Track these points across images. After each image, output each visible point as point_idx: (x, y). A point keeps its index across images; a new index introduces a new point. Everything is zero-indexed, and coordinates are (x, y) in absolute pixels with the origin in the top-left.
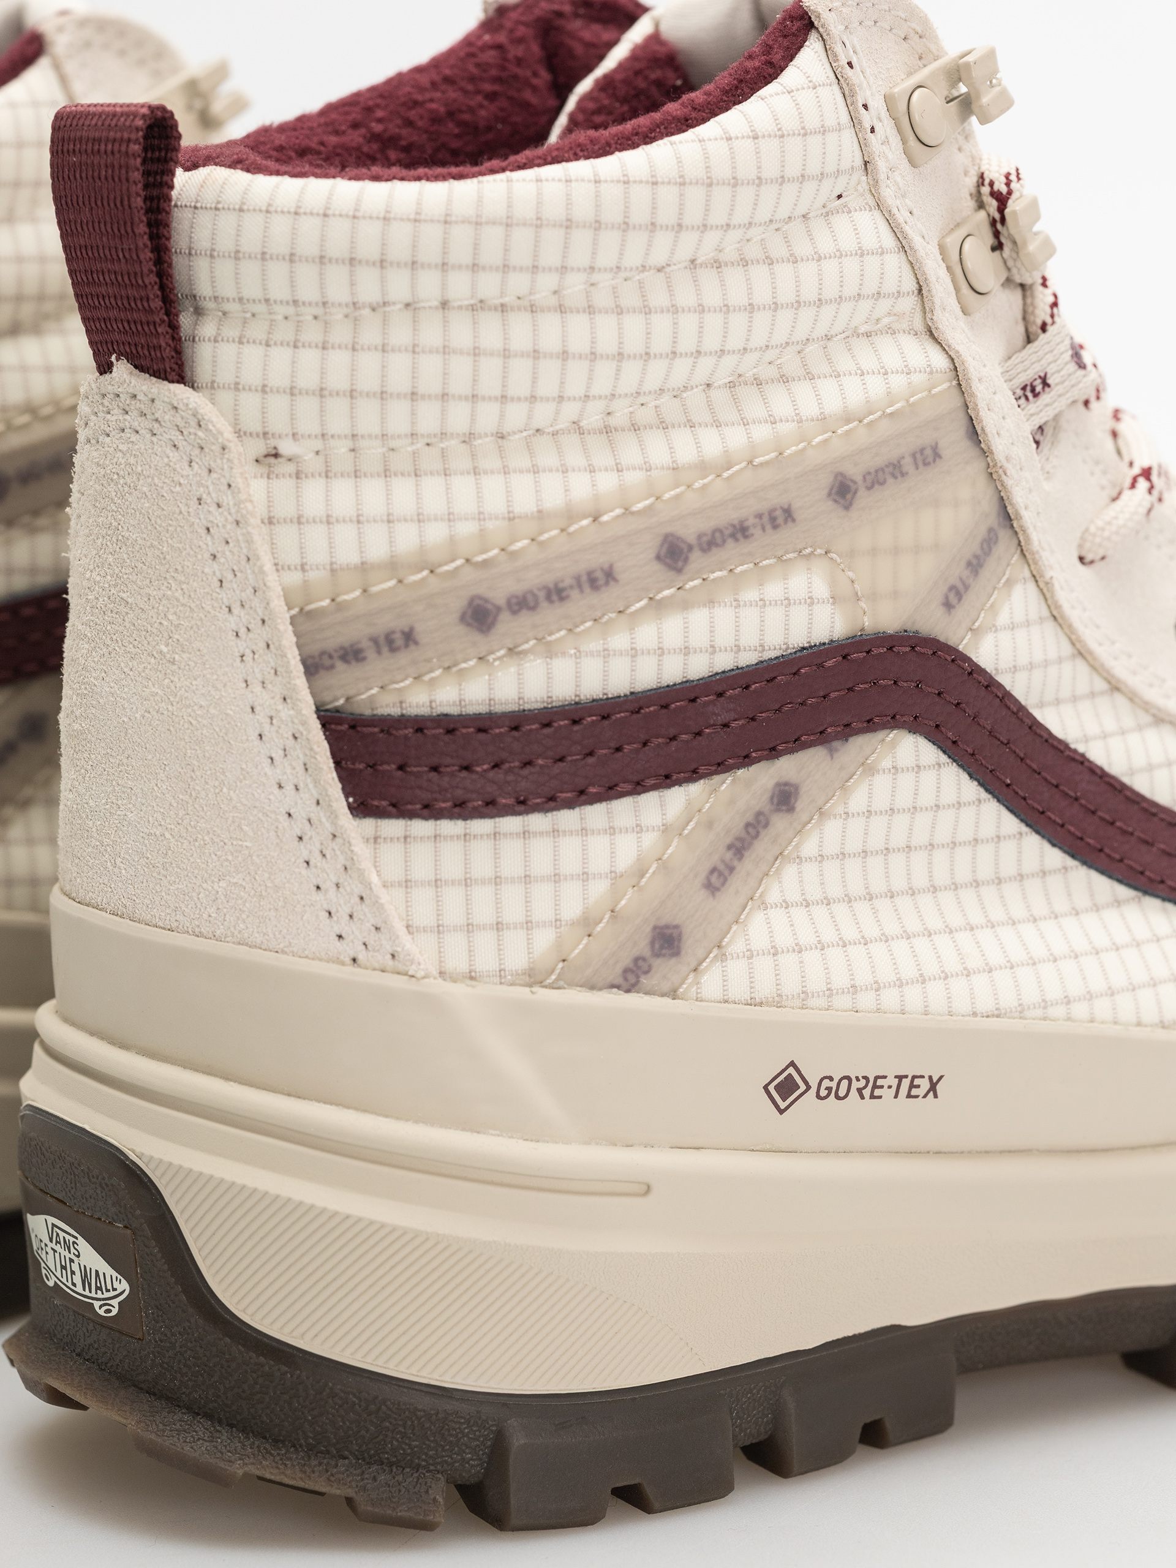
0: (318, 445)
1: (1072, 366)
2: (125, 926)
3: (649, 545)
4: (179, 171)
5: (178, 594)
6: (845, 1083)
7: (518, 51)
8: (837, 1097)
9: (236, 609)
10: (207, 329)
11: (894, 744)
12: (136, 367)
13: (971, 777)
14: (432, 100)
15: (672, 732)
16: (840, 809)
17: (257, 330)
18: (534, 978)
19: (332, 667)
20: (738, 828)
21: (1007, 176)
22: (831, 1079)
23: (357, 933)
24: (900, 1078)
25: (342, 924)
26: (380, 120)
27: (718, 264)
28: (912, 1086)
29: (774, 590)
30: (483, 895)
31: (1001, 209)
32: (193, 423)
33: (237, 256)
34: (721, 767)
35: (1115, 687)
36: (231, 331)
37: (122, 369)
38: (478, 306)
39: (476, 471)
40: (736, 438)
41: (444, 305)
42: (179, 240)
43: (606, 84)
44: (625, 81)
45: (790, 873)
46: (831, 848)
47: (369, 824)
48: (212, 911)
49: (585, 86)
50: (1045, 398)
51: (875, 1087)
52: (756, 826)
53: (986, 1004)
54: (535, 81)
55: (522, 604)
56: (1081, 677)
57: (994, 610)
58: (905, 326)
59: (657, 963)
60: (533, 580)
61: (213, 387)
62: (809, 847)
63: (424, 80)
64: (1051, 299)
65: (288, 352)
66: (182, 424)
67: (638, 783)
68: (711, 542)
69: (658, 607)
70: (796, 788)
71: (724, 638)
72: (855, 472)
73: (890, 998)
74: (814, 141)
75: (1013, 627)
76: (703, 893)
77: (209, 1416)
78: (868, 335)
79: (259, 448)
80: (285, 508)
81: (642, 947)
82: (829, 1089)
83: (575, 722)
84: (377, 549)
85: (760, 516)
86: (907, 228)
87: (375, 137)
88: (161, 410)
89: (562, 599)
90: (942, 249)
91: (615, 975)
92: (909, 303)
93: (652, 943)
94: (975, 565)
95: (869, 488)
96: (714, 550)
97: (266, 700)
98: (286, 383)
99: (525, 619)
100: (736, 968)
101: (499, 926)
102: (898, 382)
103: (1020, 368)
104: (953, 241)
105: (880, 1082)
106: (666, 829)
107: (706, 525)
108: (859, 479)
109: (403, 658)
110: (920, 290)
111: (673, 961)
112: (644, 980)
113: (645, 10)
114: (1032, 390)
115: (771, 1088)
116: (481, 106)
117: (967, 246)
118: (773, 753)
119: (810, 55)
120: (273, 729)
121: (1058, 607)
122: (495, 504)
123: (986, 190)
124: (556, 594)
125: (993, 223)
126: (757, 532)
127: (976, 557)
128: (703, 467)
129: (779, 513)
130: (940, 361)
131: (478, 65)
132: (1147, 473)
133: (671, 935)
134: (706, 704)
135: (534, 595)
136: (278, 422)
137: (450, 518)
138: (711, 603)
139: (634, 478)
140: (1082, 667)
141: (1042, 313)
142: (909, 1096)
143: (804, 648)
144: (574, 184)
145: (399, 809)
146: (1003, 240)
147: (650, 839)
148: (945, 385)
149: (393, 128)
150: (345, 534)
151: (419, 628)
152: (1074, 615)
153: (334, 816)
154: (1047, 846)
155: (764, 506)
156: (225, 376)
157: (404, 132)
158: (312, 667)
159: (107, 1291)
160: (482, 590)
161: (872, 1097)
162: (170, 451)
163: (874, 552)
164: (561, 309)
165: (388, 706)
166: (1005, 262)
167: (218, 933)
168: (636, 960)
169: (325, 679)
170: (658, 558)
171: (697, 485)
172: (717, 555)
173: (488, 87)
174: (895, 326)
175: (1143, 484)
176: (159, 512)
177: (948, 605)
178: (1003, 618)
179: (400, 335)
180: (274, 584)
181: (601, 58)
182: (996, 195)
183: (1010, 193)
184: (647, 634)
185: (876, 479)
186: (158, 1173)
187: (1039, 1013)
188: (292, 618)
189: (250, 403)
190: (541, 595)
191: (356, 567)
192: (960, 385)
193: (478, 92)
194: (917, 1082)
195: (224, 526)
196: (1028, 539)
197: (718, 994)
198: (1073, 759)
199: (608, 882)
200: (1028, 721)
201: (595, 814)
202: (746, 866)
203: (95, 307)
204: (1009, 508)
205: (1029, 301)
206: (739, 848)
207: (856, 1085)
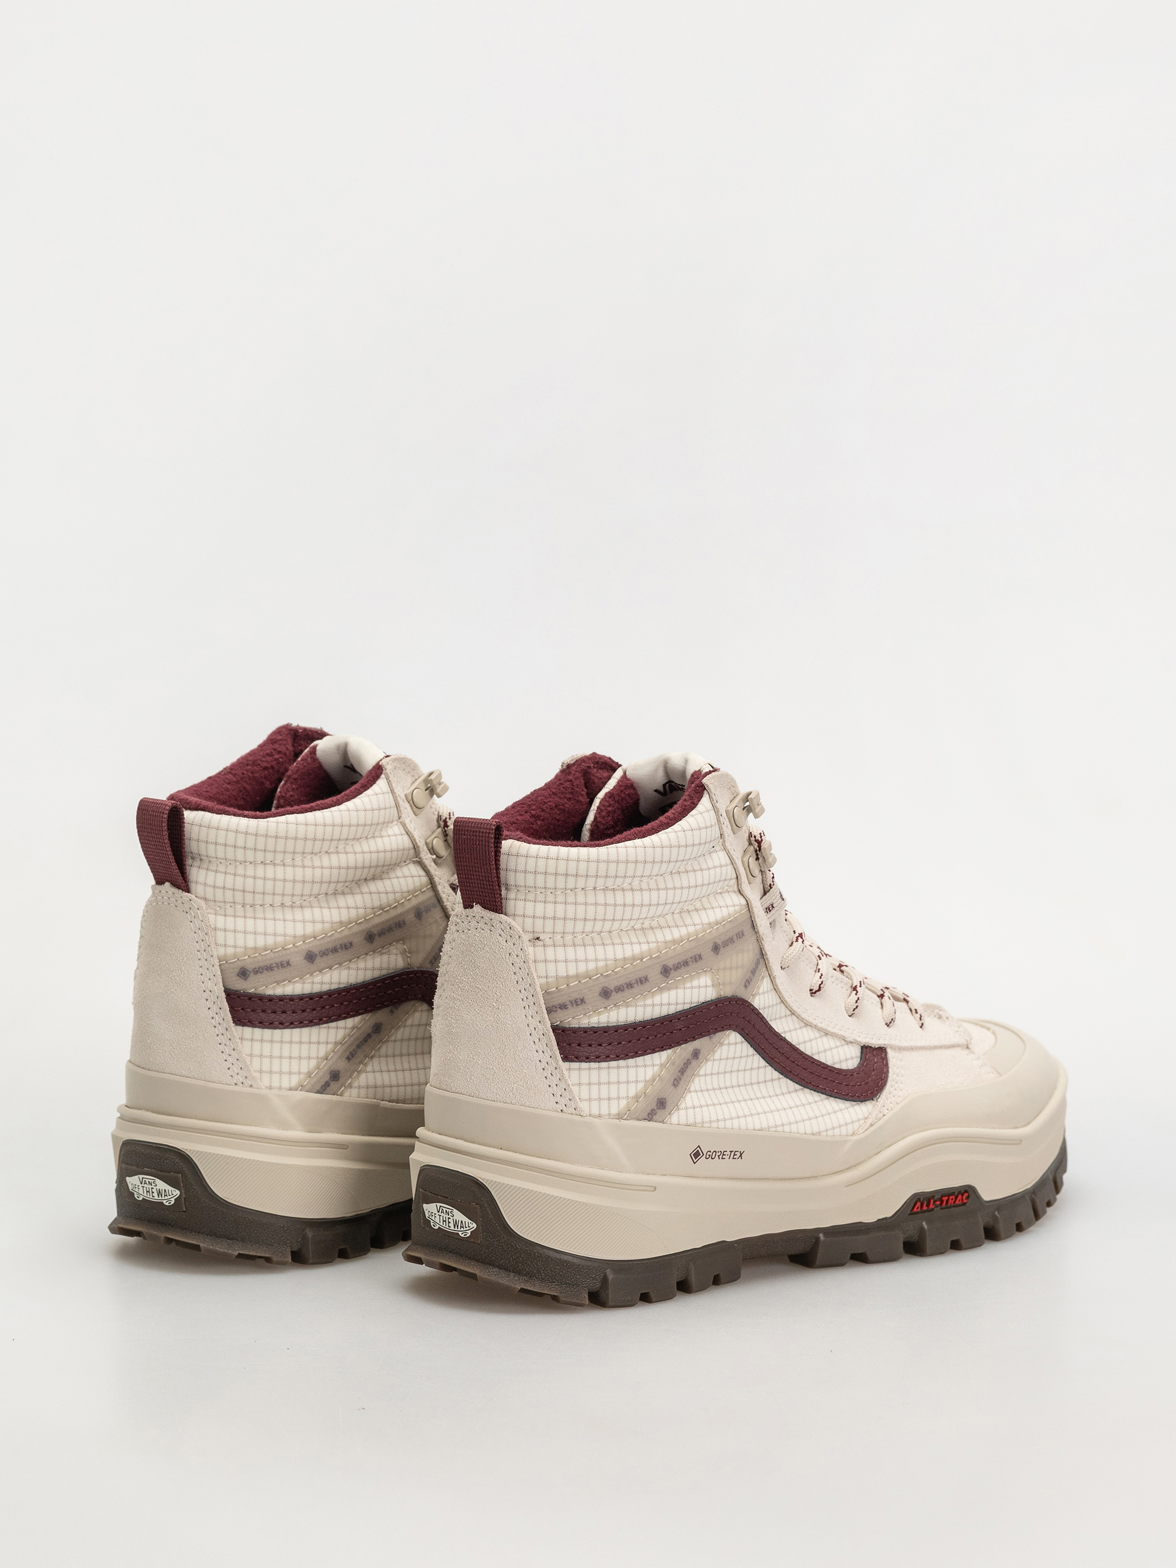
0: (551, 936)
1: (780, 900)
2: (474, 1100)
3: (658, 969)
4: (503, 842)
5: (501, 986)
6: (714, 1153)
7: (577, 782)
8: (712, 1158)
9: (523, 991)
10: (512, 895)
11: (729, 1035)
12: (483, 907)
13: (751, 1046)
14: (550, 801)
15: (664, 1032)
16: (712, 1058)
17: (531, 896)
18: (619, 1116)
19: (556, 1011)
20: (682, 1065)
21: (760, 834)
22: (710, 1152)
23: (562, 1101)
24: (731, 1152)
25: (559, 1099)
26: (534, 810)
27: (679, 873)
28: (735, 1155)
29: (695, 983)
30: (604, 1088)
31: (760, 847)
32: (508, 927)
33: (525, 872)
34: (678, 1044)
35: (793, 1013)
36: (521, 896)
37: (477, 908)
38: (606, 889)
39: (603, 944)
40: (684, 931)
41: (595, 888)
42: (503, 865)
43: (610, 795)
44: (618, 795)
45: (697, 1080)
46: (708, 1072)
47: (567, 1064)
48: (511, 1094)
49: (601, 795)
50: (773, 912)
51: (723, 1155)
52: (687, 1064)
53: (758, 1127)
54: (582, 793)
55: (619, 989)
56: (783, 1011)
57: (759, 988)
58: (731, 890)
59: (658, 1111)
60: (622, 981)
61: (514, 916)
62: (702, 1072)
63: (545, 793)
64: (772, 875)
65: (542, 905)
66: (503, 928)
67: (653, 1050)
68: (677, 967)
69: (661, 990)
70: (699, 1050)
71: (680, 1000)
72: (719, 942)
73: (721, 1124)
74: (709, 830)
75: (764, 993)
76: (673, 1087)
77: (506, 1270)
78: (721, 893)
79: (531, 936)
80: (540, 957)
81: (654, 1106)
82: (709, 1155)
83: (635, 1029)
84: (572, 971)
85: (691, 958)
86: (734, 856)
87: (532, 816)
88: (495, 923)
89: (632, 987)
90: (742, 861)
91: (645, 1115)
92: (734, 881)
93: (657, 1104)
94: (753, 972)
95: (724, 947)
96: (678, 970)
97: (534, 1022)
98: (542, 915)
99: (620, 994)
100: (682, 1113)
101: (609, 1099)
102: (731, 910)
103: (765, 902)
104: (745, 859)
105: (725, 1153)
106: (661, 1065)
107: (676, 961)
108: (721, 944)
109: (581, 1008)
110: (737, 877)
111: (664, 1110)
112: (654, 1117)
113: (620, 766)
114: (768, 909)
115: (692, 1155)
116: (566, 803)
117: (750, 860)
118: (694, 1039)
119: (705, 800)
120: (536, 1032)
121: (777, 985)
122: (611, 956)
123: (753, 839)
124: (630, 986)
125: (756, 851)
126: (691, 963)
127: (754, 969)
128: (674, 942)
129: (697, 956)
130: (743, 902)
131: (564, 788)
132: (801, 935)
133: (663, 1102)
134: (675, 1022)
135: (623, 986)
136: (539, 927)
137: (596, 960)
138: (677, 988)
139: (653, 946)
140: (783, 1006)
141: (769, 881)
142: (733, 1158)
143: (703, 1003)
144: (637, 848)
145: (578, 1059)
146: (759, 857)
147: (656, 1068)
148: (745, 910)
149: (538, 812)
150: (561, 966)
151: (586, 998)
152: (781, 987)
153: (557, 1062)
154: (774, 1070)
155: (692, 954)
156: (520, 911)
157: (542, 814)
158: (549, 1011)
159: (466, 1227)
160: (606, 985)
161: (722, 1158)
162: (498, 937)
163: (724, 969)
164: (632, 890)
165: (575, 1024)
166: (759, 864)
167: (513, 1102)
168: (652, 1110)
169: (553, 1015)
170: (661, 973)
171: (672, 948)
172: (679, 971)
173: (568, 796)
174: (729, 890)
175: (800, 940)
176: (493, 958)
177: (746, 986)
178: (761, 991)
179: (581, 898)
180: (538, 982)
181: (605, 783)
182: (756, 841)
183: (762, 840)
184: (657, 999)
185: (726, 944)
186: (488, 1183)
187: (774, 1129)
188: (543, 994)
189: (529, 922)
190: (625, 986)
191: (565, 977)
192: (749, 909)
193: (565, 798)
194: (736, 1153)
195: (520, 963)
196: (769, 963)
197: (677, 1123)
198: (782, 1039)
199: (644, 1083)
200: (769, 1026)
201: (640, 1060)
202: (684, 1078)
203: (467, 886)
204: (763, 952)
205: (764, 876)
206: (682, 1071)
207: (718, 1154)
